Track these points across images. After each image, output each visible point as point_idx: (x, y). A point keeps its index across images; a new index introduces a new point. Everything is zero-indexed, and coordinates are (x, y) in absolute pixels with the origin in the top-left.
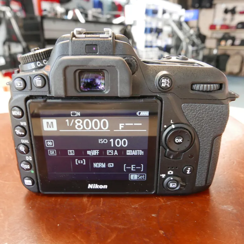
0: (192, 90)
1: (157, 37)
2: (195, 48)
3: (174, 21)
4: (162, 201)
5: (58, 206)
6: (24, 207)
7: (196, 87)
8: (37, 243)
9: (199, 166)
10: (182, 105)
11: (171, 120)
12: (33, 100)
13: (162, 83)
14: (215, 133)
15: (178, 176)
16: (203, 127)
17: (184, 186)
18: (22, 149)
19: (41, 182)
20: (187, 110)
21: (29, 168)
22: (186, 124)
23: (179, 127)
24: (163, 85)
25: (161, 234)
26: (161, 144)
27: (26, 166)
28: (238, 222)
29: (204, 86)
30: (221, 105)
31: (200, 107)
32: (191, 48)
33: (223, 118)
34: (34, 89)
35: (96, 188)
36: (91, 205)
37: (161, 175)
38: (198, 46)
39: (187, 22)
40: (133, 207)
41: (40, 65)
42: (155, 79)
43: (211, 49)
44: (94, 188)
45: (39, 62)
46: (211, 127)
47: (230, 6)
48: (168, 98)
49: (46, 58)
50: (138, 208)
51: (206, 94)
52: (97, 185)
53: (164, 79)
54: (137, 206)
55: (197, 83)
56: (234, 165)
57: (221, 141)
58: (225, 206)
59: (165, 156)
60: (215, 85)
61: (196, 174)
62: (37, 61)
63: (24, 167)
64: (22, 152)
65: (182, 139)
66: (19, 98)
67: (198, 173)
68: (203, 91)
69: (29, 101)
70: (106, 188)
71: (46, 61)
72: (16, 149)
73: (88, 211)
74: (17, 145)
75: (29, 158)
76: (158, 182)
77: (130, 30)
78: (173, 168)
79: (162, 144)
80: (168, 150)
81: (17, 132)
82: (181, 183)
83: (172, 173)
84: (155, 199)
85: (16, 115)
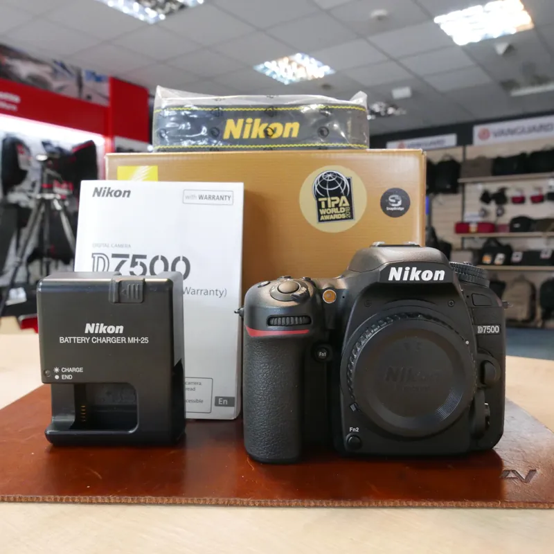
47: (493, 188)
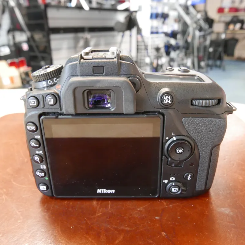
0: (192, 105)
1: (163, 23)
2: (202, 33)
3: (181, 5)
4: (165, 204)
5: (70, 209)
6: (40, 210)
7: (196, 102)
8: (54, 244)
9: (198, 172)
10: (183, 119)
11: (173, 133)
12: (46, 117)
13: (164, 100)
14: (213, 143)
15: (180, 182)
16: (203, 138)
17: (186, 191)
18: (37, 159)
19: (55, 187)
20: (188, 123)
21: (43, 175)
22: (186, 136)
23: (180, 139)
24: (165, 102)
25: (164, 235)
26: (163, 154)
27: (41, 173)
28: (234, 224)
29: (203, 102)
30: (219, 119)
31: (199, 121)
32: (198, 33)
33: (221, 130)
34: (47, 107)
35: (104, 192)
36: (100, 208)
37: (164, 181)
38: (205, 31)
39: (194, 6)
40: (138, 209)
41: (51, 83)
42: (157, 96)
43: (218, 34)
44: (102, 192)
45: (50, 81)
46: (210, 138)
48: (170, 114)
49: (56, 76)
50: (143, 210)
51: (204, 108)
52: (105, 189)
53: (166, 96)
54: (142, 209)
55: (196, 99)
56: (234, 166)
57: (219, 150)
58: (223, 209)
59: (167, 164)
60: (213, 101)
61: (197, 179)
62: (48, 79)
63: (39, 175)
64: (37, 162)
65: (182, 150)
66: (33, 114)
67: (197, 178)
68: (202, 106)
69: (42, 117)
70: (114, 192)
71: (56, 79)
72: (32, 159)
73: (98, 213)
74: (32, 155)
75: (44, 167)
76: (161, 187)
77: (135, 17)
78: (174, 174)
79: (165, 154)
80: (170, 159)
81: (32, 145)
82: (183, 188)
83: (174, 179)
84: (158, 202)
85: (31, 129)
